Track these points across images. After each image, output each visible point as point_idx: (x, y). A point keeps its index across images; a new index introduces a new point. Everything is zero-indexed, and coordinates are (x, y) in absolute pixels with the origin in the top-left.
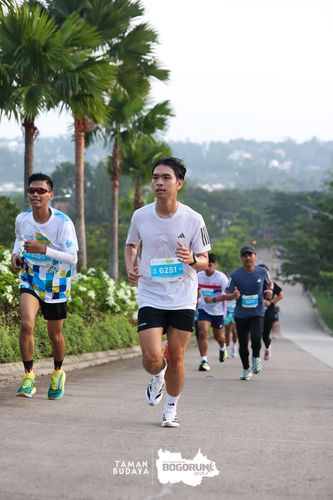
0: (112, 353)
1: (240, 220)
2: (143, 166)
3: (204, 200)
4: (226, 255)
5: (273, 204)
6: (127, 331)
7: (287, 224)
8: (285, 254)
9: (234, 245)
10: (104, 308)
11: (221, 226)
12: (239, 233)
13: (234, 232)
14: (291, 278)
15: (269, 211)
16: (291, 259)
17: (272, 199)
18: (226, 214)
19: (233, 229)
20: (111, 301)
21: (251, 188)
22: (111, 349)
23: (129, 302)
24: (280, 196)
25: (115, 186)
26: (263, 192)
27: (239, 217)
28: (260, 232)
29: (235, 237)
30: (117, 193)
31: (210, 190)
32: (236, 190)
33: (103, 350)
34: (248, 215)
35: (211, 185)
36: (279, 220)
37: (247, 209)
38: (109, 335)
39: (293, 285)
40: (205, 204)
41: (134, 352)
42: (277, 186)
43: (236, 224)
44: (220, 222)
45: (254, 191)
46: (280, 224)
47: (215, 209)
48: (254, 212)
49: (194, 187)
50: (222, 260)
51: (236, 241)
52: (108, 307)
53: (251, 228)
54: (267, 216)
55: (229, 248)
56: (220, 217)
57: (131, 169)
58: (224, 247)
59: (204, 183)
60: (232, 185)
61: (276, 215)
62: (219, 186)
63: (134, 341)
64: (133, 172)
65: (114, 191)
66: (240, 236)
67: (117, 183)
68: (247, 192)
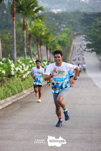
0: (14, 97)
1: (69, 25)
2: (26, 10)
3: (53, 17)
4: (63, 41)
5: (82, 18)
6: (20, 85)
7: (88, 26)
8: (88, 39)
9: (67, 37)
10: (10, 76)
11: (61, 28)
12: (68, 31)
13: (66, 31)
14: (90, 50)
15: (80, 21)
16: (90, 41)
17: (82, 16)
18: (63, 22)
19: (66, 29)
20: (13, 73)
21: (73, 11)
22: (13, 95)
23: (21, 70)
24: (85, 15)
25: (14, 19)
26: (78, 13)
27: (68, 24)
28: (77, 29)
29: (67, 33)
30: (15, 23)
31: (56, 12)
32: (67, 12)
33: (9, 96)
34: (72, 23)
35: (56, 10)
36: (85, 24)
37: (71, 20)
38: (12, 89)
39: (91, 52)
40: (54, 19)
41: (24, 94)
42: (84, 10)
43: (67, 27)
44: (61, 26)
45: (74, 12)
46: (85, 26)
47: (58, 20)
48: (74, 21)
49: (49, 11)
50: (62, 43)
51: (67, 34)
52: (12, 75)
53: (73, 28)
54: (80, 23)
55: (64, 38)
56: (60, 24)
57: (21, 11)
58: (62, 38)
59: (53, 9)
60: (65, 10)
61: (83, 22)
62: (59, 10)
63: (23, 89)
64: (22, 12)
65: (13, 22)
66: (68, 32)
67: (15, 19)
68: (71, 13)
